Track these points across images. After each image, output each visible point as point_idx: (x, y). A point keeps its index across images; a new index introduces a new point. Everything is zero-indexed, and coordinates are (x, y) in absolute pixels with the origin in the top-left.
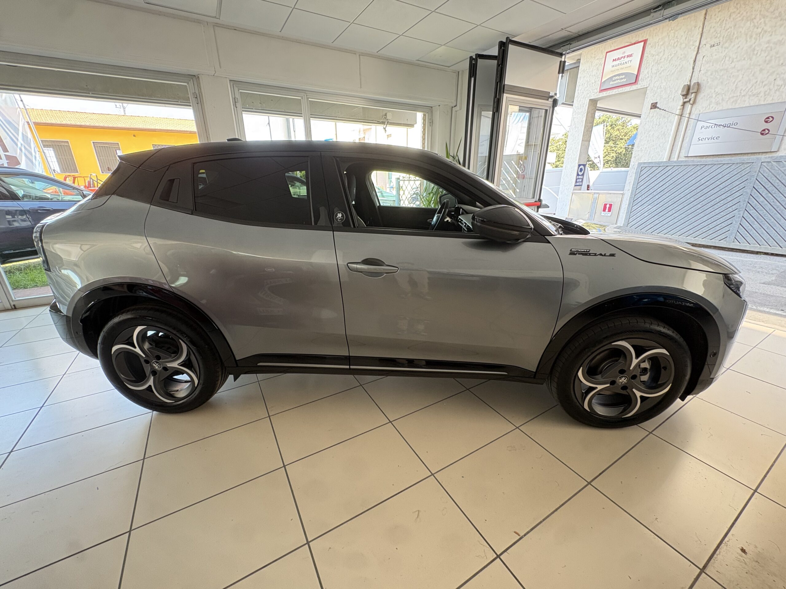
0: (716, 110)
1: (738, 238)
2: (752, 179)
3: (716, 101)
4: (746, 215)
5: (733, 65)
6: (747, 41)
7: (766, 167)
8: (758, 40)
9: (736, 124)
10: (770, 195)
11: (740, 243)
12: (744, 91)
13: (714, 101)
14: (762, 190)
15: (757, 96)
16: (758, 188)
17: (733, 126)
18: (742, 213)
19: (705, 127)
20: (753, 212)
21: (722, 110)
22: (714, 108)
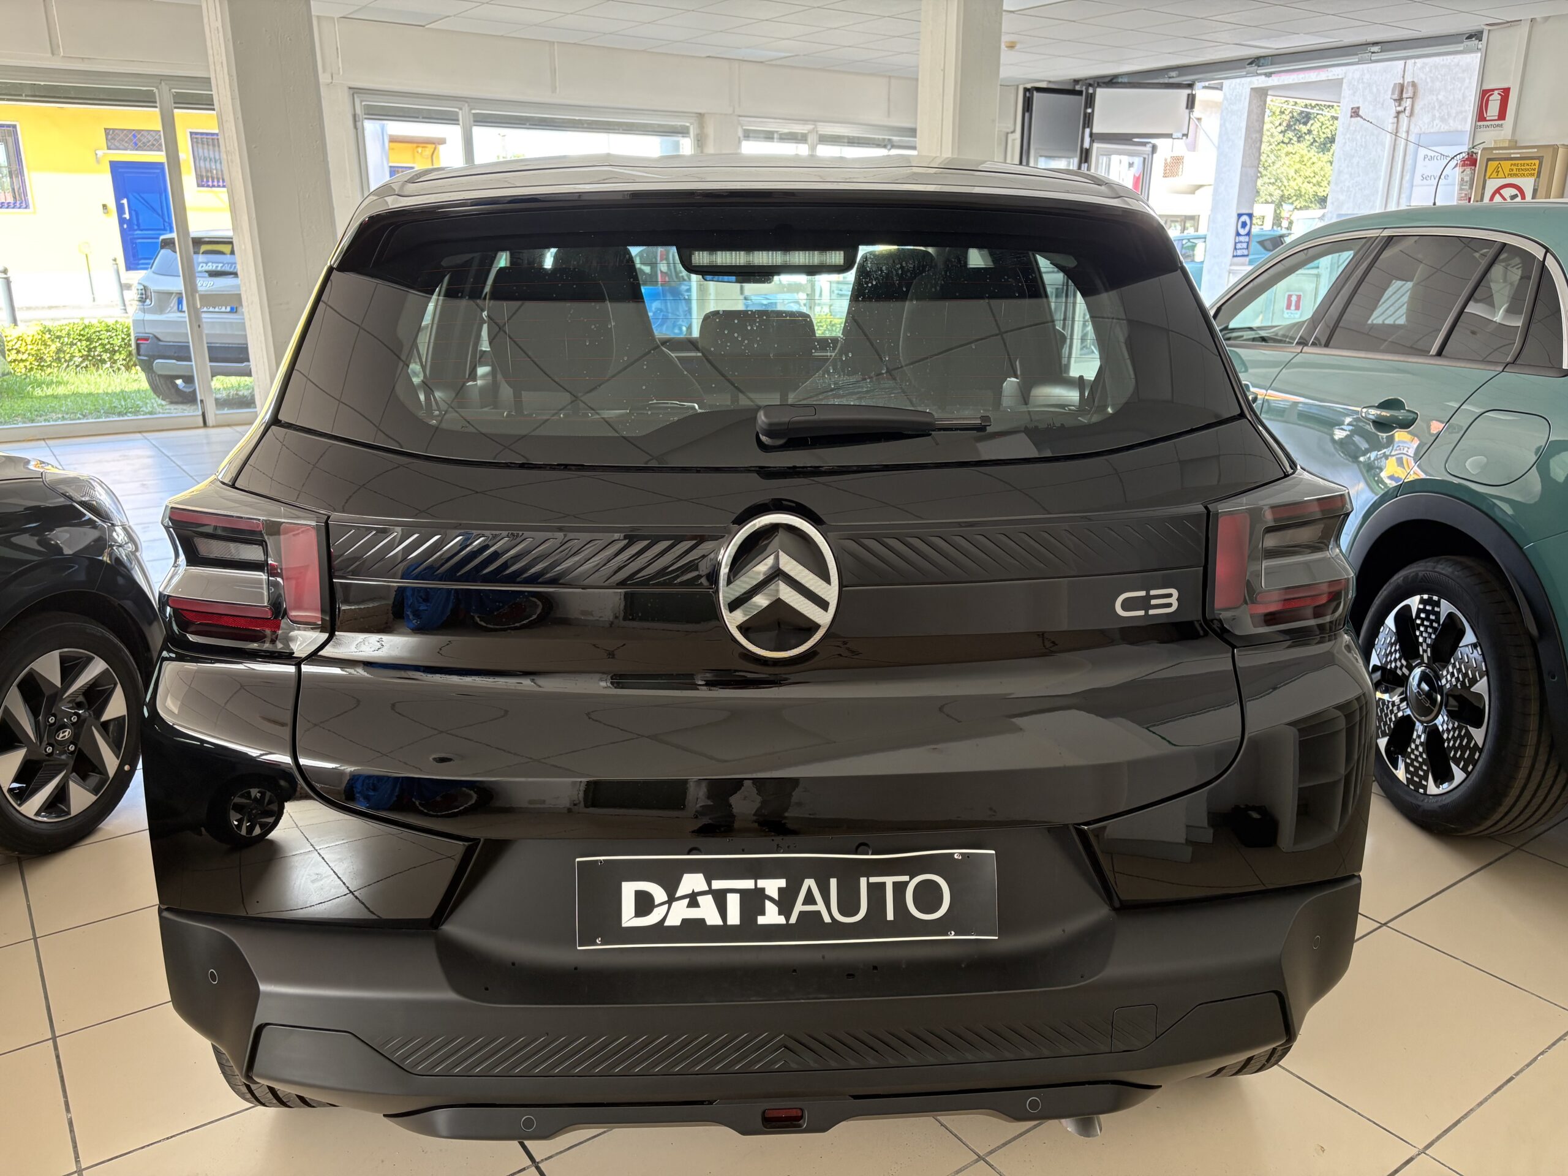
0: (1442, 130)
3: (1441, 116)
13: (1437, 115)
21: (1449, 132)
22: (1439, 126)
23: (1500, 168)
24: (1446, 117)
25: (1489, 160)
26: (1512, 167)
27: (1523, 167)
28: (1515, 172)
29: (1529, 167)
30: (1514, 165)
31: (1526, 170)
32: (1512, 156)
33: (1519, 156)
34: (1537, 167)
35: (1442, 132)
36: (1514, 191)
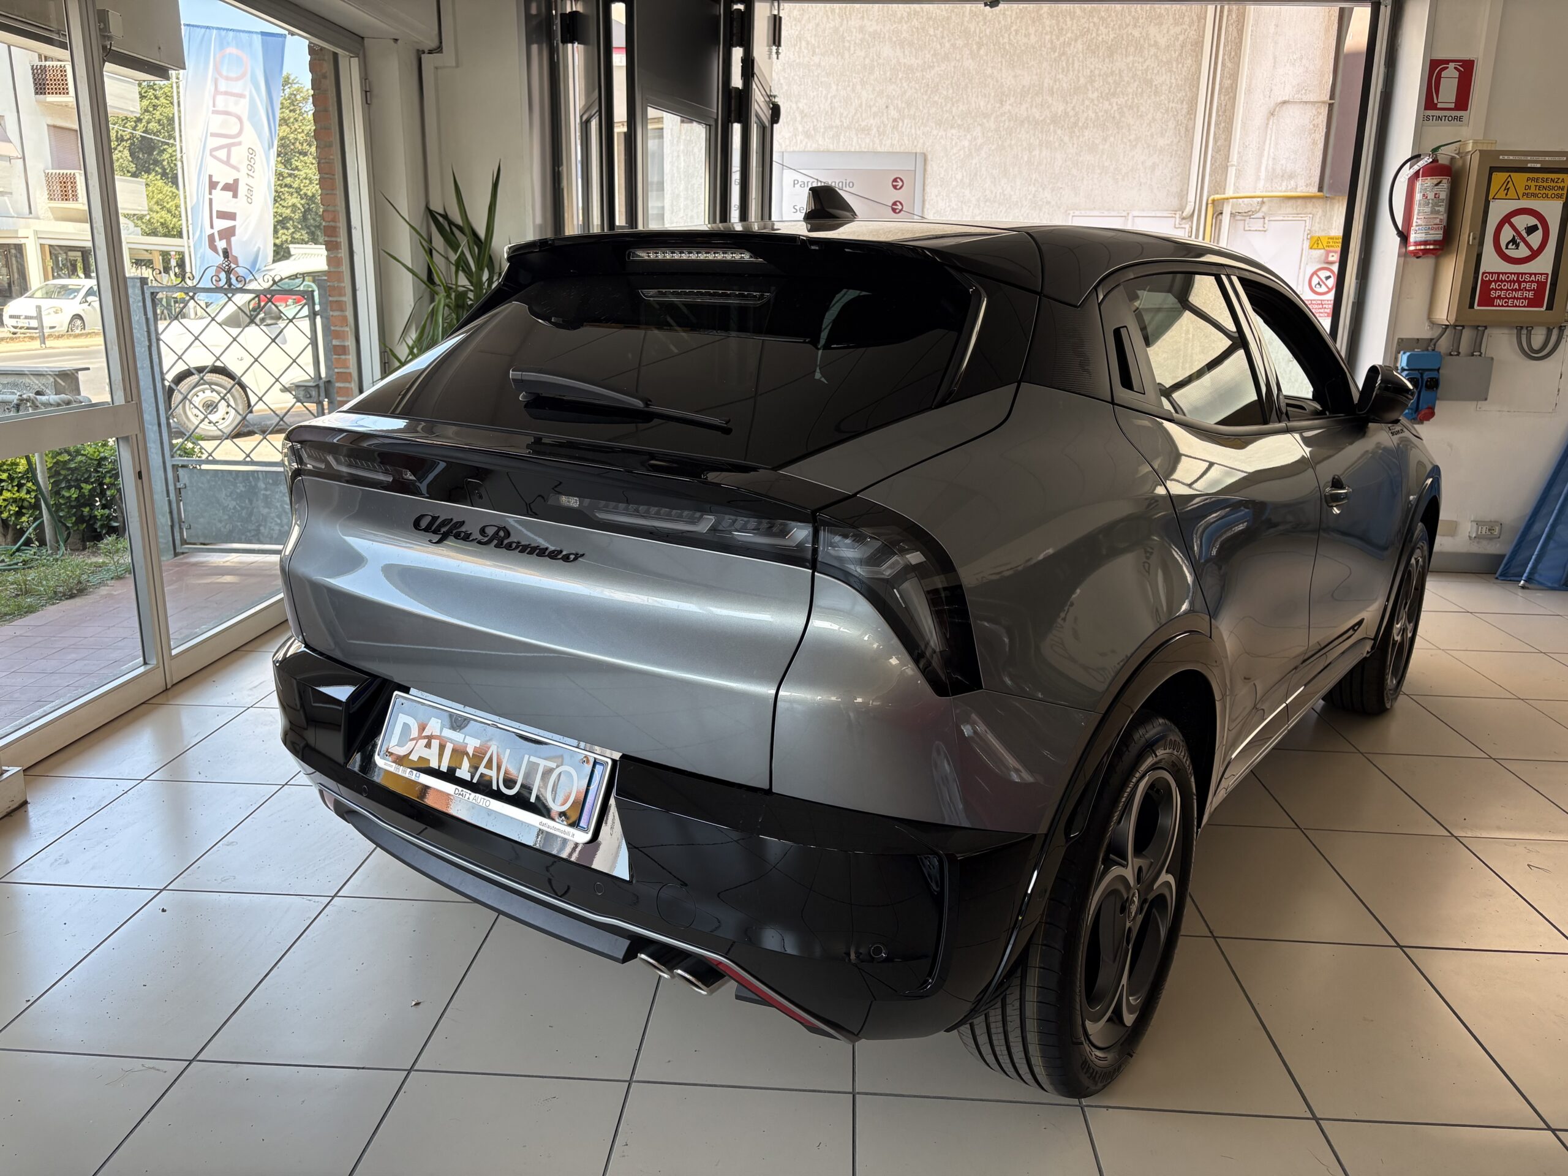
0: (809, 148)
3: (806, 130)
5: (816, 59)
6: (828, 17)
8: (845, 22)
9: (851, 185)
12: (846, 117)
13: (800, 129)
15: (869, 134)
17: (848, 189)
19: (800, 183)
21: (819, 152)
22: (804, 143)
23: (1510, 184)
24: (813, 132)
26: (1529, 183)
27: (1545, 184)
28: (1533, 190)
29: (1554, 184)
30: (1533, 179)
31: (1550, 188)
32: (1529, 165)
33: (1539, 166)
35: (808, 151)
36: (1532, 221)
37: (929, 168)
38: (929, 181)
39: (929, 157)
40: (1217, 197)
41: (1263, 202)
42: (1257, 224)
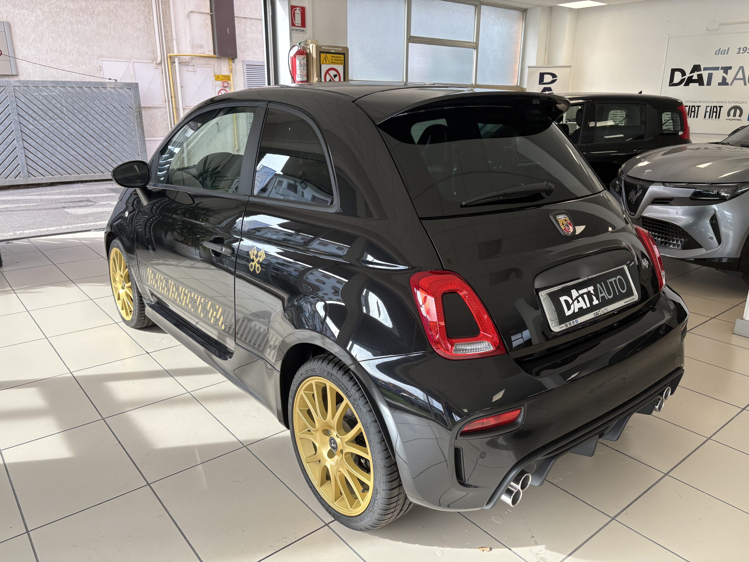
1: (31, 172)
2: (14, 105)
4: (26, 145)
7: (19, 92)
10: (36, 122)
11: (35, 177)
14: (27, 117)
16: (23, 115)
18: (21, 142)
20: (30, 141)
23: (327, 58)
25: (321, 52)
26: (332, 58)
27: (337, 59)
28: (334, 61)
29: (339, 59)
30: (333, 57)
31: (339, 60)
32: (331, 51)
33: (334, 51)
34: (343, 59)
36: (335, 73)
37: (13, 31)
38: (14, 38)
39: (12, 25)
40: (171, 54)
41: (192, 59)
42: (190, 68)
